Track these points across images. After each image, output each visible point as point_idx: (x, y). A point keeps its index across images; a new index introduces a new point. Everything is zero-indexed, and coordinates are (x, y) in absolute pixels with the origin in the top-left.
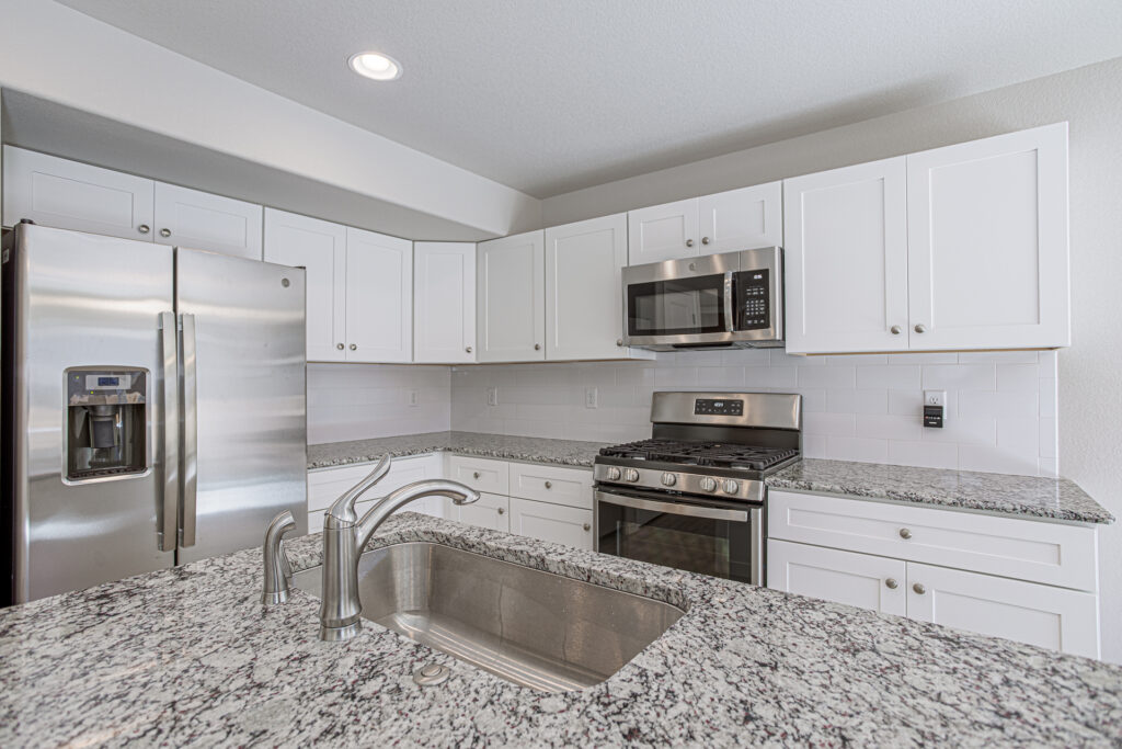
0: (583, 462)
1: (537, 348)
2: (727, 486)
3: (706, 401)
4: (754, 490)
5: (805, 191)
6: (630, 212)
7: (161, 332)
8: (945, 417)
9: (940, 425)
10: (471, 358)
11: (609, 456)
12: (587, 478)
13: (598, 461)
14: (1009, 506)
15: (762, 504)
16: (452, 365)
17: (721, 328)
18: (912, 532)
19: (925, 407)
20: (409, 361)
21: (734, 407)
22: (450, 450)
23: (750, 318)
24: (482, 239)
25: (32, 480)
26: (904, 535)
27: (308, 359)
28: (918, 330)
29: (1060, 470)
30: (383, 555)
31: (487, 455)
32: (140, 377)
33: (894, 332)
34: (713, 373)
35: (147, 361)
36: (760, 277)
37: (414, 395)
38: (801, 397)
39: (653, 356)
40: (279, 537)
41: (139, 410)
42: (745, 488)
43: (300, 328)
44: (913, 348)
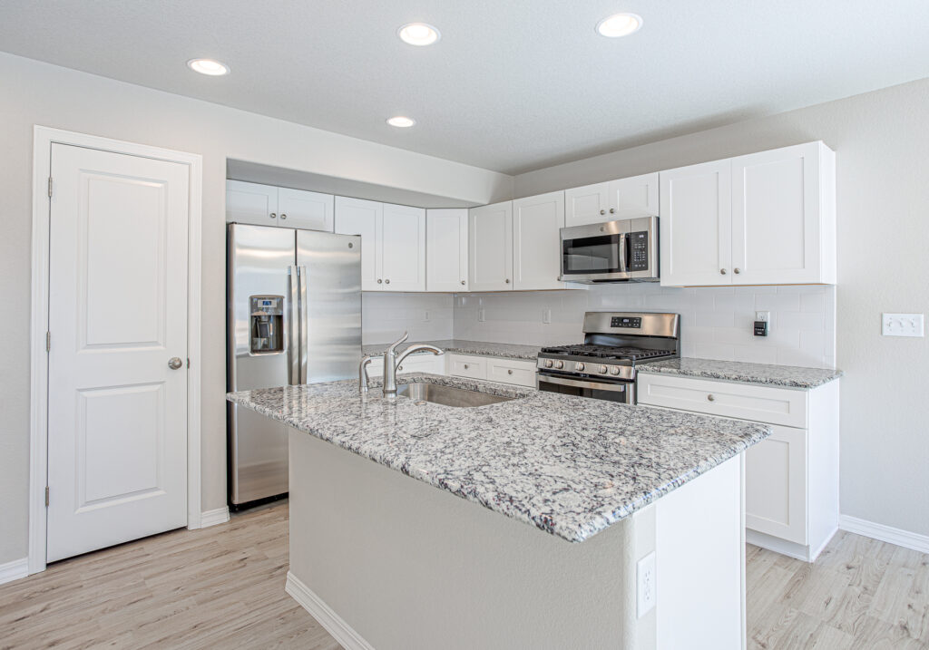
0: (531, 356)
1: (507, 282)
2: (612, 370)
3: (618, 318)
4: (629, 373)
5: (673, 178)
6: (567, 190)
7: (290, 277)
8: (769, 328)
9: (764, 334)
10: (465, 289)
11: (549, 352)
12: (532, 367)
13: (540, 355)
14: (764, 380)
15: (634, 381)
16: (454, 293)
17: (619, 270)
18: (714, 396)
19: (756, 323)
20: (423, 290)
21: (635, 322)
22: (449, 350)
23: (636, 263)
24: (472, 207)
25: (238, 357)
26: (710, 399)
27: (363, 289)
28: (736, 272)
29: (837, 364)
30: (405, 388)
31: (473, 353)
32: (281, 299)
33: (723, 273)
34: (613, 300)
35: (284, 293)
36: (642, 236)
37: (427, 314)
38: (679, 316)
39: (587, 287)
40: (365, 364)
41: (280, 318)
42: (624, 372)
43: (356, 267)
44: (735, 283)
